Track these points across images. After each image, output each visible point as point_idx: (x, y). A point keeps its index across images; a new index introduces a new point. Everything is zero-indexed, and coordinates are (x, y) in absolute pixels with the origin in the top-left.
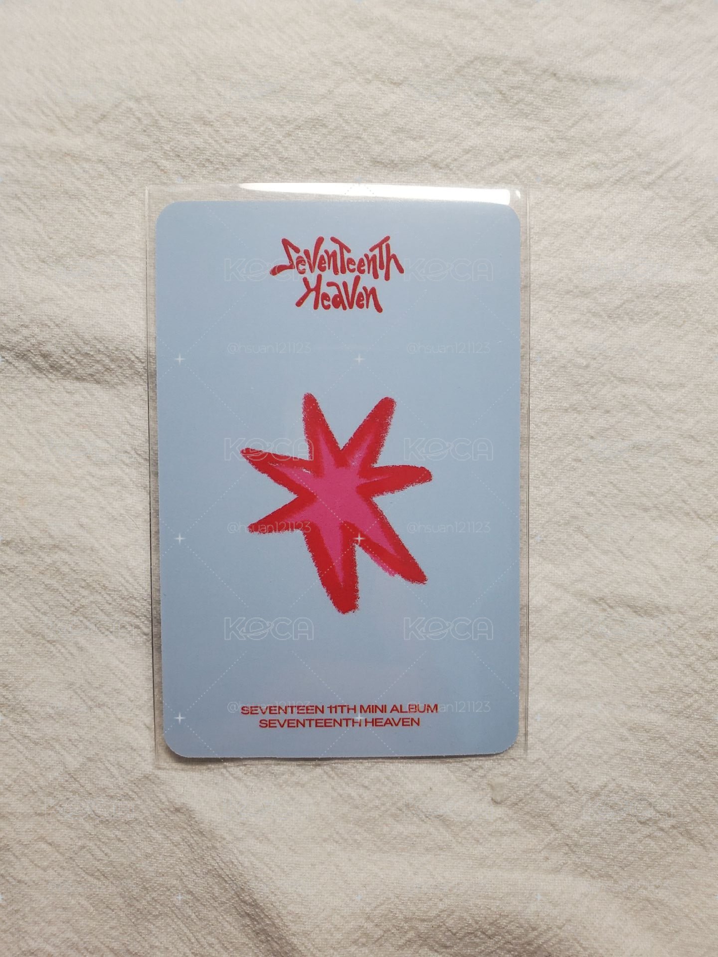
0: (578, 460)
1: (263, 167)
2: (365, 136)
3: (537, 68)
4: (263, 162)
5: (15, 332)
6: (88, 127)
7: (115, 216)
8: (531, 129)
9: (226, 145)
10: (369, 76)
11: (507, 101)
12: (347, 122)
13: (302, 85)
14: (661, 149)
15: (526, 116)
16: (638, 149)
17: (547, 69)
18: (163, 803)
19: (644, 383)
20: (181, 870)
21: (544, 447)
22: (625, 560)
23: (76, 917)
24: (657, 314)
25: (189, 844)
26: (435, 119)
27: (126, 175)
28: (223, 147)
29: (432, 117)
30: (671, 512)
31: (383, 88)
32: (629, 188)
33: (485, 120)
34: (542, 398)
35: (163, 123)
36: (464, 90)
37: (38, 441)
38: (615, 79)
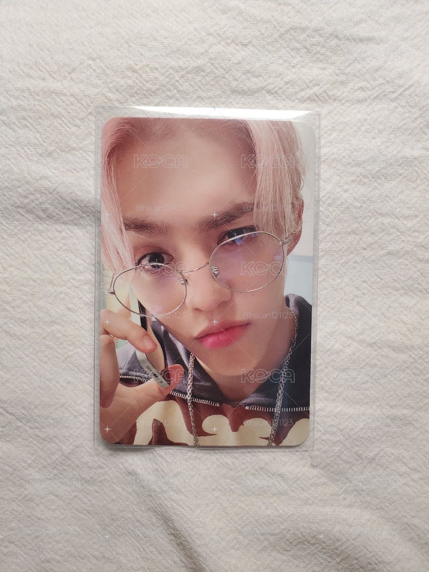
0: (356, 262)
1: (168, 96)
2: (227, 76)
3: (326, 33)
4: (168, 93)
5: (26, 197)
6: (65, 76)
7: (81, 127)
8: (324, 69)
9: (147, 84)
10: (229, 41)
11: (310, 53)
12: (216, 68)
13: (190, 48)
14: (401, 78)
15: (321, 61)
16: (387, 78)
17: (333, 34)
18: (121, 469)
19: (394, 215)
20: (133, 509)
21: (337, 256)
22: (386, 320)
23: (73, 538)
24: (400, 175)
25: (137, 493)
26: (268, 65)
27: (87, 103)
28: (144, 85)
29: (266, 64)
30: (411, 290)
31: (237, 48)
32: (383, 101)
33: (297, 64)
34: (336, 226)
35: (108, 71)
36: (285, 47)
37: (41, 260)
38: (373, 38)
